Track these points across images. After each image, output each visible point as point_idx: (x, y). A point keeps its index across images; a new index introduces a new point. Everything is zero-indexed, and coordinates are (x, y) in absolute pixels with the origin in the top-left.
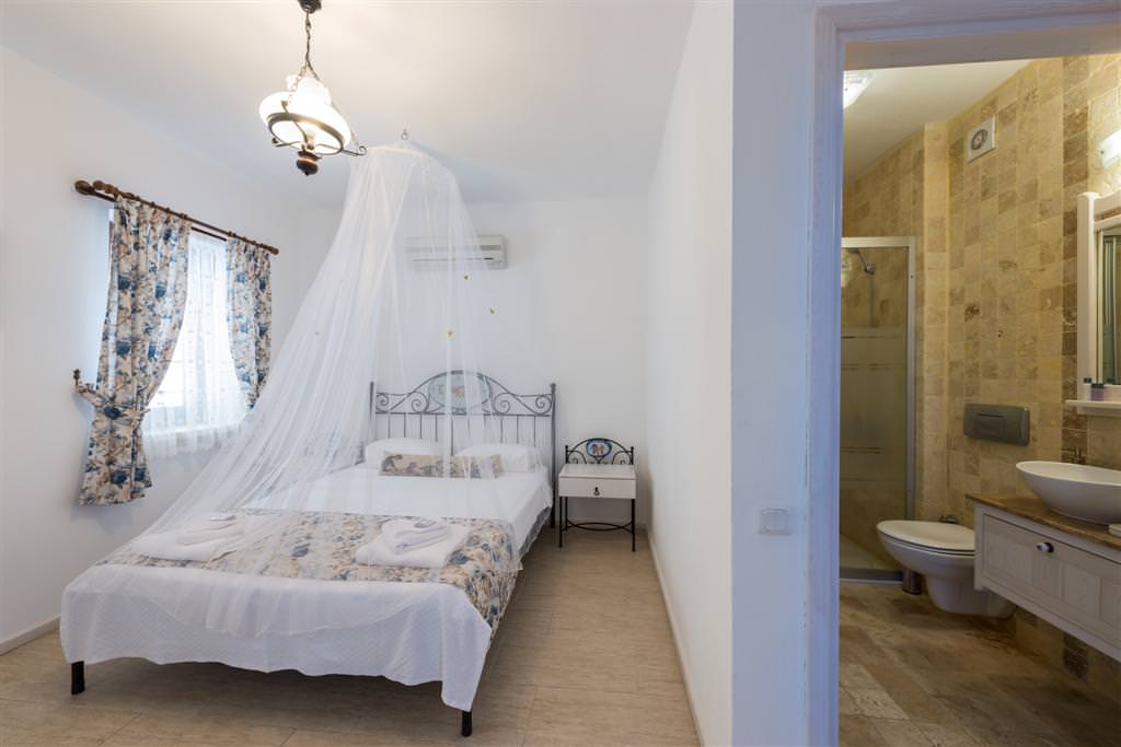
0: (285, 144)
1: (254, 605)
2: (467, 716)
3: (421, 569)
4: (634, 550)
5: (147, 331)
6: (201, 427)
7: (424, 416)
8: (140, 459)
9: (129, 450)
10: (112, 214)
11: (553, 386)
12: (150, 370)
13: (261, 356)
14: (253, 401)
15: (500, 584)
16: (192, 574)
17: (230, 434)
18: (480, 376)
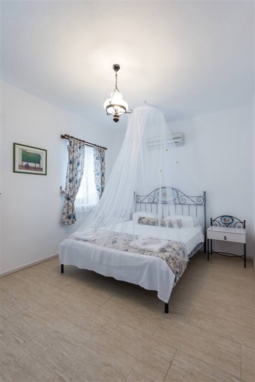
0: (110, 114)
1: (103, 255)
2: (167, 305)
3: (151, 252)
4: (245, 267)
5: (75, 175)
6: (88, 205)
7: (153, 204)
8: (74, 213)
9: (72, 210)
10: (68, 143)
11: (205, 192)
12: (76, 187)
13: (102, 183)
14: (100, 197)
15: (180, 264)
16: (87, 244)
17: (94, 207)
18: (173, 189)
